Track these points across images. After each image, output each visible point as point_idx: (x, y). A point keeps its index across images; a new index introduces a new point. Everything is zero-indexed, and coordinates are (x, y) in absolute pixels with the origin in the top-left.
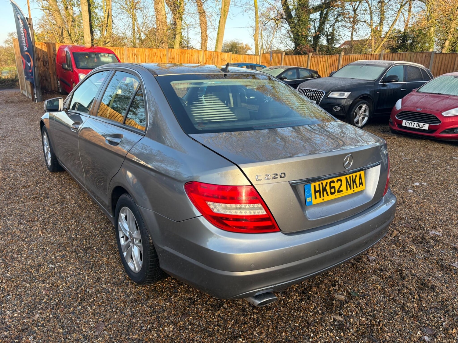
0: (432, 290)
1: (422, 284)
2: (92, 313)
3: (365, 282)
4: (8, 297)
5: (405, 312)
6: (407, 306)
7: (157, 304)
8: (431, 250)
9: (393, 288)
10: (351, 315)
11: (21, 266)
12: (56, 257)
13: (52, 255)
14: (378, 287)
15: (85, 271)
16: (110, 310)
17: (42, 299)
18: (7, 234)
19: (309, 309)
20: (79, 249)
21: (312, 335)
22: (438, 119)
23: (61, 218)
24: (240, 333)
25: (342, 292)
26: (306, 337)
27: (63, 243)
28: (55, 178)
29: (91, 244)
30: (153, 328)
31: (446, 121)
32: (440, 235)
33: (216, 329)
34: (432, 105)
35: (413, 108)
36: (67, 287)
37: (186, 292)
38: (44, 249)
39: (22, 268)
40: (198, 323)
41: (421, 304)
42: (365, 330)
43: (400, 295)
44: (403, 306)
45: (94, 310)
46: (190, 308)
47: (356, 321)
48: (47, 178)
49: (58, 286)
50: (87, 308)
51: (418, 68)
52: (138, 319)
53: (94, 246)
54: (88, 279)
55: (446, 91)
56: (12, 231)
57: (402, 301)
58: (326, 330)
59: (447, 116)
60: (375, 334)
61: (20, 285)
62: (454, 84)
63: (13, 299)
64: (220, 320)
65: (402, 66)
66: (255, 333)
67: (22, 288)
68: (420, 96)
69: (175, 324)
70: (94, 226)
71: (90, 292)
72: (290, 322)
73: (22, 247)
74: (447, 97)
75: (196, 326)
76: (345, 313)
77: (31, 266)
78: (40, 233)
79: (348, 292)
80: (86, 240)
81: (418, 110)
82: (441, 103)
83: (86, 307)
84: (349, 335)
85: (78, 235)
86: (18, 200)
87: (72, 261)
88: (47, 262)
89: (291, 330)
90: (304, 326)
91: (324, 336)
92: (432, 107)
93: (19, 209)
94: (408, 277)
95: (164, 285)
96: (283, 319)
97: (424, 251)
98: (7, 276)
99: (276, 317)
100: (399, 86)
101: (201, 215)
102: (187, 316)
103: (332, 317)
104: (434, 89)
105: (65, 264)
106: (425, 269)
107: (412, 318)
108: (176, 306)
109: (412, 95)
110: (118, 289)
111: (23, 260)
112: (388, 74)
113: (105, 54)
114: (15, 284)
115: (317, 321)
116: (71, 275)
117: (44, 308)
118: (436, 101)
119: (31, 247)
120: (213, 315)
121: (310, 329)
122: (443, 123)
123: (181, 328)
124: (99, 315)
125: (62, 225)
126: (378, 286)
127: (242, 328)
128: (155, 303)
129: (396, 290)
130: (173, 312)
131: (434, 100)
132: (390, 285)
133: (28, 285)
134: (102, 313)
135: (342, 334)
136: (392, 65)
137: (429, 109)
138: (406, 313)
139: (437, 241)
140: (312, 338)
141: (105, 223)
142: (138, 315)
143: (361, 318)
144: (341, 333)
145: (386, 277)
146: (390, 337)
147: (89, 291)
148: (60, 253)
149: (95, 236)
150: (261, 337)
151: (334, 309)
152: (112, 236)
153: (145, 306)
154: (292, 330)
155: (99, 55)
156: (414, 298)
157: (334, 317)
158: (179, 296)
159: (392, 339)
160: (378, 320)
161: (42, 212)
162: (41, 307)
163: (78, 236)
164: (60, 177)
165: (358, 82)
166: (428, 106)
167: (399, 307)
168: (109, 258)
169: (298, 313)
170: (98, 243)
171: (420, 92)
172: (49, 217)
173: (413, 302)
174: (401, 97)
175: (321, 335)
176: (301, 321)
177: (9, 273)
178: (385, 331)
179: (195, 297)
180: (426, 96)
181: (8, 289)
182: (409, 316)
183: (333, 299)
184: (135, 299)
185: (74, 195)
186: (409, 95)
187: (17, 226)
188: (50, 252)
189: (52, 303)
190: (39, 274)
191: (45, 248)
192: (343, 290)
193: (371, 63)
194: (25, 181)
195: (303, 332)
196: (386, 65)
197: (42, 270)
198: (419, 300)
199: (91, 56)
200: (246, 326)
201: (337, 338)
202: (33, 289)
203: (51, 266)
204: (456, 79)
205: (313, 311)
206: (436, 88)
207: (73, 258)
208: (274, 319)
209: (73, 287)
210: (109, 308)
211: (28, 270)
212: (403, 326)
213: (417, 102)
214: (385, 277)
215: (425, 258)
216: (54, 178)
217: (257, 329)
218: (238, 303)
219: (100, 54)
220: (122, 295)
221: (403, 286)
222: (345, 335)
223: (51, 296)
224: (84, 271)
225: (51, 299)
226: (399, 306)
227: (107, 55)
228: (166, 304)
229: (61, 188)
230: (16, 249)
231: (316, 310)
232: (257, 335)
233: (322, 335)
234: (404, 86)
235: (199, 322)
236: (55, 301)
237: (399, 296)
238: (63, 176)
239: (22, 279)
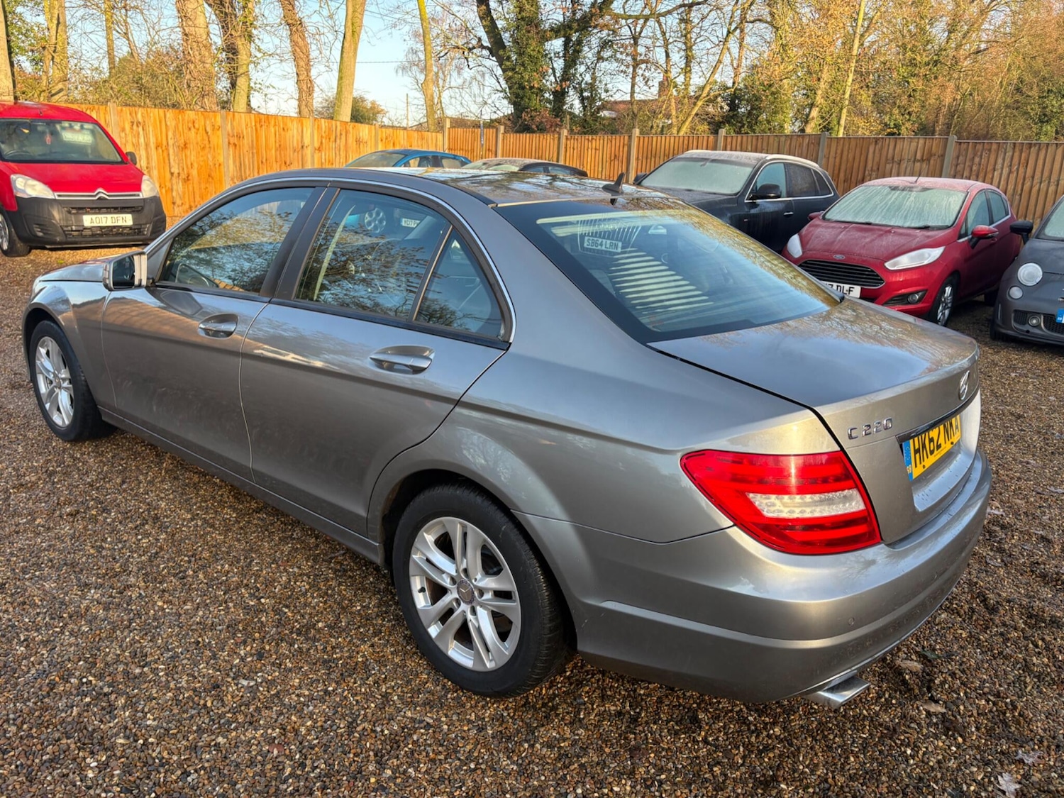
0: (1055, 625)
1: (1030, 617)
2: (429, 782)
3: (933, 628)
4: (189, 779)
5: (1035, 677)
6: (1034, 664)
7: (558, 736)
8: (1006, 546)
9: (988, 632)
10: (958, 698)
11: (170, 694)
12: (242, 659)
13: (228, 655)
14: (961, 634)
15: (337, 683)
16: (465, 768)
17: (281, 767)
18: (70, 617)
19: (866, 699)
20: (287, 632)
21: (909, 752)
22: (878, 276)
23: (186, 558)
24: (771, 773)
25: (905, 653)
26: (900, 759)
27: (239, 623)
28: (89, 457)
29: (307, 617)
30: (589, 792)
31: (894, 280)
32: (1002, 515)
33: (718, 772)
34: (864, 247)
35: (827, 254)
36: (319, 729)
37: (603, 697)
38: (199, 642)
39: (175, 698)
40: (670, 765)
41: (1054, 657)
42: (990, 724)
43: (1009, 645)
44: (1026, 665)
45: (427, 772)
46: (635, 734)
47: (970, 708)
48: (69, 461)
49: (296, 731)
50: (405, 772)
51: (809, 169)
52: (543, 778)
53: (318, 622)
54: (357, 701)
55: (880, 218)
56: (80, 607)
57: (1020, 656)
58: (927, 736)
59: (896, 268)
60: (1013, 729)
61: (200, 744)
62: (894, 202)
63: (206, 782)
64: (715, 752)
65: (782, 165)
66: (801, 767)
67: (208, 749)
68: (833, 227)
69: (631, 774)
70: (286, 570)
71: (386, 732)
72: (850, 732)
73: (139, 645)
74: (887, 230)
75: (673, 773)
76: (945, 697)
77: (195, 690)
78: (160, 604)
79: (916, 652)
80: (287, 607)
81: (839, 257)
82: (878, 242)
83: (401, 770)
84: (974, 738)
85: (262, 597)
86: (27, 523)
87: (289, 665)
88: (228, 675)
89: (861, 748)
90: (882, 736)
91: (930, 750)
92: (864, 252)
93: (50, 546)
94: (1002, 605)
95: (544, 692)
96: (830, 729)
97: (992, 550)
98: (148, 726)
99: (814, 726)
100: (781, 206)
101: (732, 524)
102: (643, 754)
103: (921, 708)
104: (856, 214)
105: (277, 674)
106: (1017, 586)
107: (1055, 687)
108: (601, 734)
109: (817, 226)
110: (446, 716)
111: (164, 679)
112: (760, 181)
113: (73, 123)
114: (184, 742)
115: (897, 721)
116: (311, 698)
117: (302, 790)
118: (868, 240)
119: (160, 641)
120: (694, 741)
121: (897, 741)
122: (888, 284)
123: (649, 783)
124: (447, 782)
125: (201, 576)
126: (960, 631)
127: (766, 760)
128: (554, 734)
129: (995, 635)
130: (607, 750)
131: (865, 238)
132: (979, 627)
133: (220, 740)
134: (451, 777)
135: (960, 740)
136: (764, 163)
137: (858, 255)
138: (1038, 677)
139: (1003, 527)
140: (913, 757)
141: (307, 561)
142: (536, 769)
143: (977, 701)
144: (955, 739)
145: (965, 612)
146: (1045, 730)
147: (382, 731)
148: (248, 648)
149: (305, 594)
150: (819, 773)
151: (917, 691)
152: (345, 590)
153: (538, 746)
154: (864, 749)
155: (58, 127)
156: (1037, 646)
157: (925, 707)
158: (595, 712)
159: (1048, 732)
160: (1008, 700)
161: (122, 548)
162: (291, 788)
163: (263, 600)
164: (102, 455)
165: (705, 197)
166: (857, 250)
167: (1020, 668)
168: (372, 646)
169: (858, 710)
170: (322, 613)
171: (829, 220)
172: (150, 560)
173: (1039, 653)
174: (797, 230)
175: (924, 749)
176: (870, 726)
177: (149, 715)
178: (1031, 720)
179: (628, 708)
180: (845, 228)
181: (175, 758)
182: (1047, 683)
183: (899, 672)
184: (501, 732)
185: (171, 496)
186: (811, 226)
187: (79, 593)
188: (223, 650)
189: (312, 775)
190: (228, 708)
191: (200, 639)
192: (905, 650)
193: (722, 158)
194: (10, 470)
195: (887, 748)
196: (754, 162)
197: (230, 697)
198: (1047, 648)
199: (36, 129)
200: (771, 755)
201: (954, 748)
202: (241, 749)
203: (245, 683)
204: (894, 192)
205: (876, 702)
206: (859, 212)
207: (288, 657)
208: (813, 729)
209: (335, 727)
210: (458, 763)
211: (193, 701)
212: (1051, 704)
213: (833, 242)
214: (963, 612)
215: (1005, 565)
216: (85, 456)
217: (801, 759)
218: (723, 708)
219: (60, 122)
220: (466, 728)
221: (1004, 624)
222: (967, 740)
223: (297, 757)
224: (334, 685)
225: (303, 765)
226: (1018, 666)
227: (77, 126)
228: (578, 735)
229: (123, 482)
230: (127, 654)
231: (883, 700)
232: (807, 770)
233: (927, 748)
234: (788, 206)
235: (674, 763)
236: (317, 767)
237: (1007, 647)
238: (109, 451)
239: (195, 728)
